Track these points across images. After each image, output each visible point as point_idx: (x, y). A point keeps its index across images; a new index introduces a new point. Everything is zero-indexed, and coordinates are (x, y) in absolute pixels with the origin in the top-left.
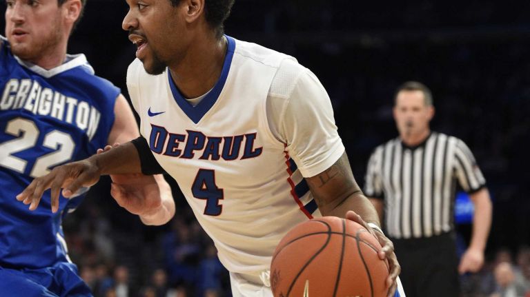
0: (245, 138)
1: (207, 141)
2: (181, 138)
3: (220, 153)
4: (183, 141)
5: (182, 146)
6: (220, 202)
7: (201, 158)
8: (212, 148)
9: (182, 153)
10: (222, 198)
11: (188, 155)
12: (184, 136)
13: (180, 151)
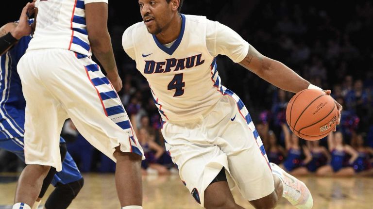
0: (196, 57)
1: (177, 62)
2: (163, 63)
3: (185, 65)
4: (164, 64)
5: (164, 67)
6: (183, 88)
7: (175, 70)
8: (180, 64)
9: (164, 70)
10: (184, 86)
11: (168, 70)
12: (165, 62)
13: (163, 70)
